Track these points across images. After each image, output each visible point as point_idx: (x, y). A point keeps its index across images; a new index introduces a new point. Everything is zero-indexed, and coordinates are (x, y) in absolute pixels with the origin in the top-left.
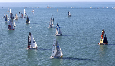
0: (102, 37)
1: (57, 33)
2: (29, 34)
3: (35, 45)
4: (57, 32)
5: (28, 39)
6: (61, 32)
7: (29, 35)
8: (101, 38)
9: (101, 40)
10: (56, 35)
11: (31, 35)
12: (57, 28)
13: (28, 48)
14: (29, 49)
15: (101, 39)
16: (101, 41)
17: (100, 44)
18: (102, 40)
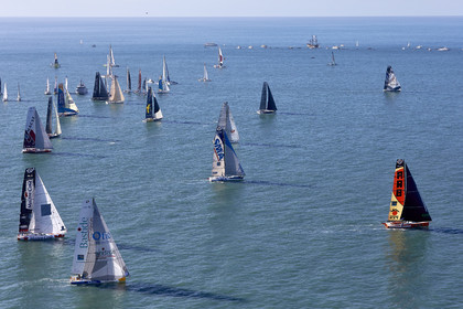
0: (397, 196)
1: (221, 171)
2: (26, 174)
3: (56, 225)
4: (219, 164)
5: (23, 198)
6: (237, 167)
7: (26, 178)
8: (394, 199)
9: (392, 208)
10: (214, 178)
11: (34, 177)
12: (219, 149)
13: (21, 237)
14: (26, 239)
15: (394, 204)
16: (395, 212)
17: (389, 224)
18: (400, 207)
